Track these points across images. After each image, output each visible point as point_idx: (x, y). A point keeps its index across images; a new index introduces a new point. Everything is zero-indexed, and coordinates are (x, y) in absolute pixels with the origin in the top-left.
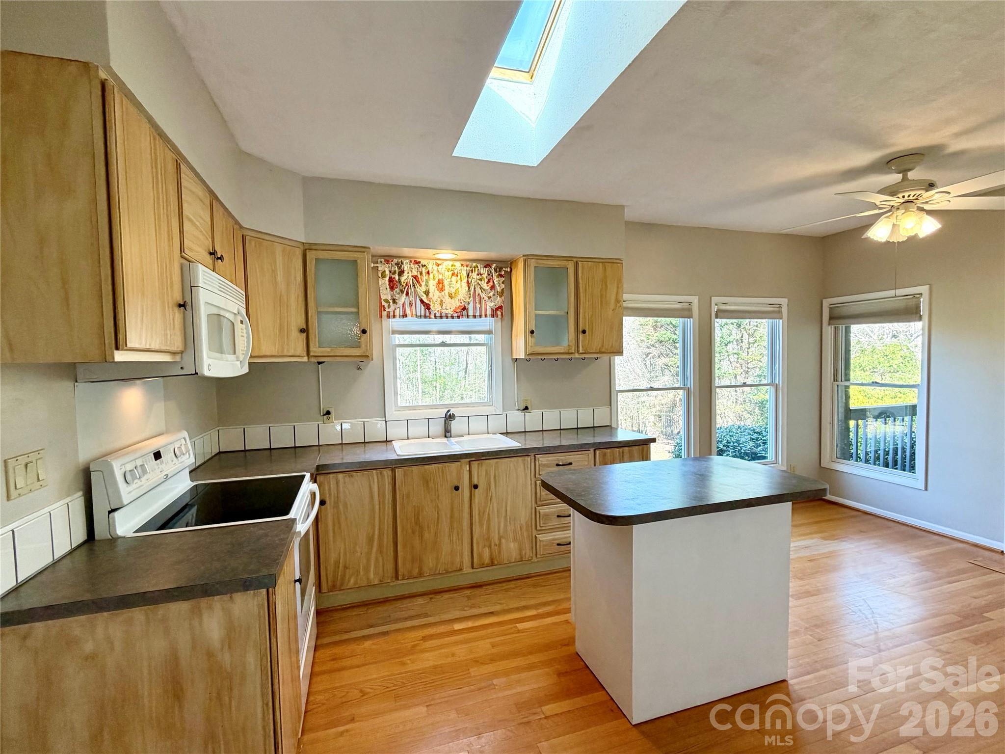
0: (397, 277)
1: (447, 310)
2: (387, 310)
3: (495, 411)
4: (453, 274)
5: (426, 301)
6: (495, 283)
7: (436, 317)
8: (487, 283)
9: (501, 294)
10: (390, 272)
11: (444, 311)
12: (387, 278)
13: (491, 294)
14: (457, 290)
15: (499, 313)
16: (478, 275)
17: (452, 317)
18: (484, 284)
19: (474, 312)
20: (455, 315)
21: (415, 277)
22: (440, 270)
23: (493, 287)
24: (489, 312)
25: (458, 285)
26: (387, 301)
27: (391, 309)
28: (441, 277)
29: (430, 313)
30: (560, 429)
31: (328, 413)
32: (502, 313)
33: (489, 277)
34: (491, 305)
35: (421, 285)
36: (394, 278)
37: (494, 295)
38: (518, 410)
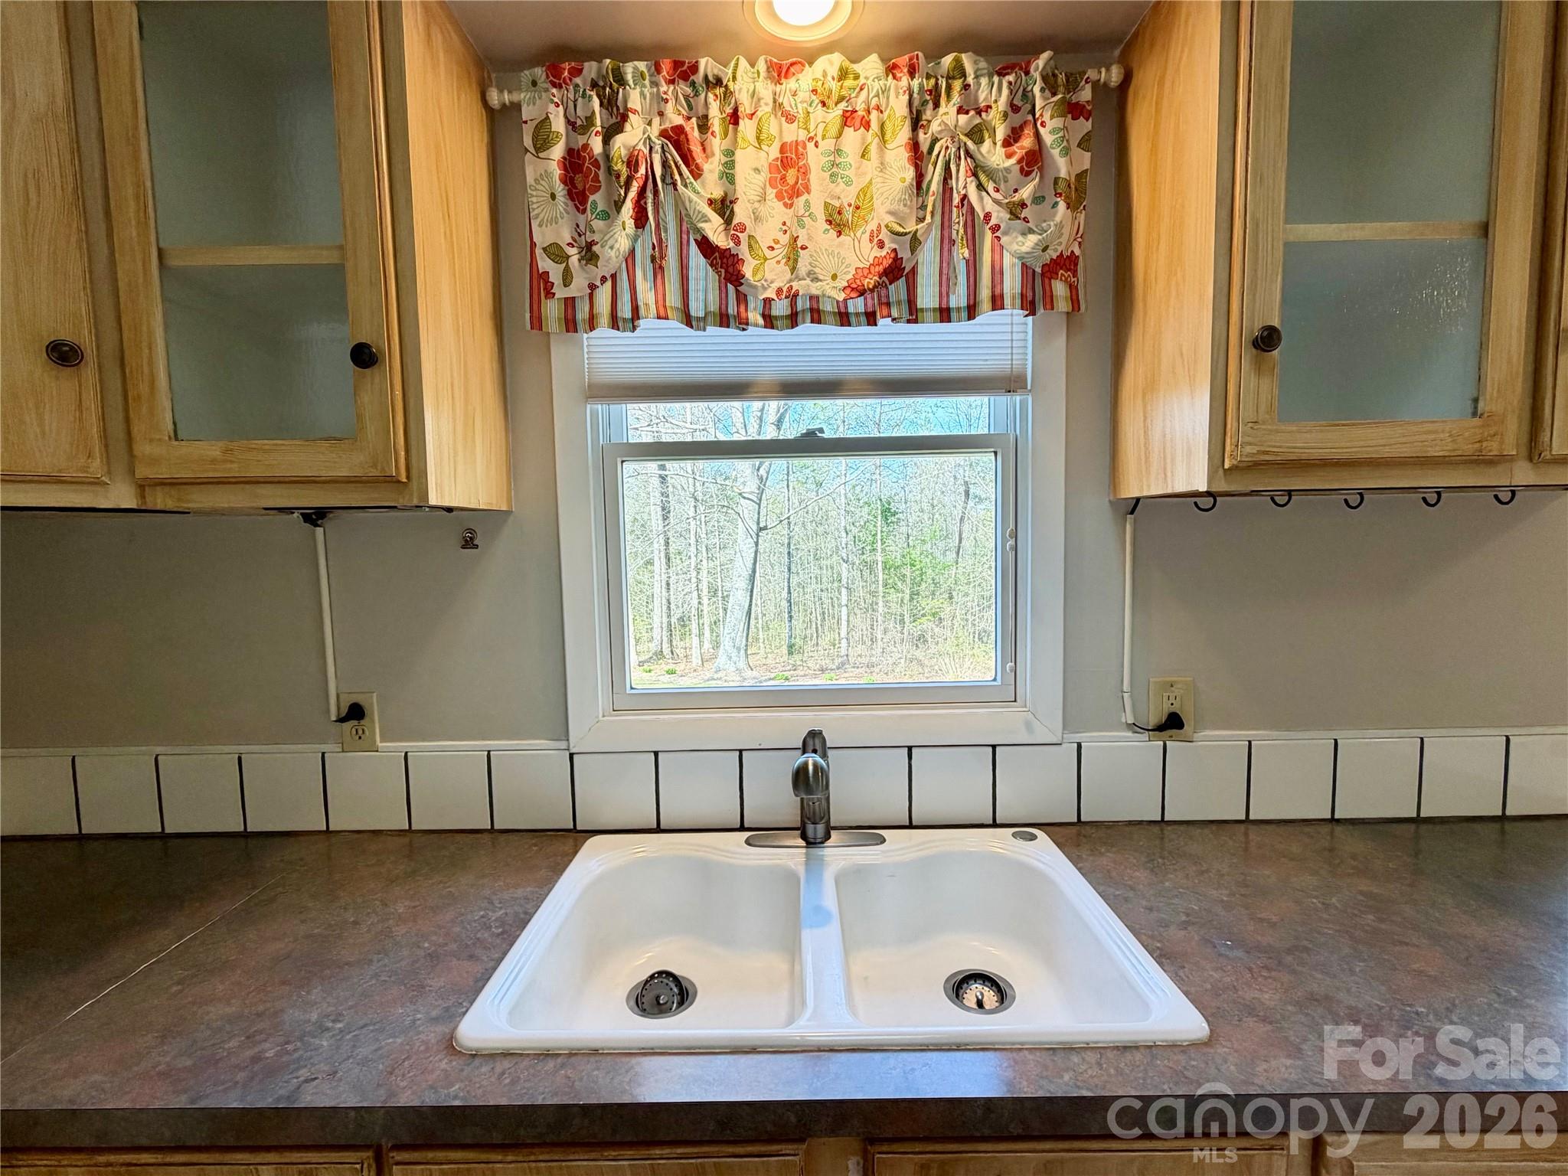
0: (597, 145)
1: (816, 279)
2: (560, 292)
3: (1028, 726)
4: (848, 118)
5: (719, 239)
6: (1048, 138)
7: (769, 321)
8: (1007, 143)
9: (1076, 193)
10: (570, 123)
11: (804, 287)
12: (558, 151)
13: (1026, 193)
14: (864, 191)
15: (1059, 288)
16: (961, 110)
17: (844, 318)
18: (994, 154)
19: (945, 291)
20: (857, 305)
21: (676, 137)
22: (786, 101)
23: (1033, 161)
24: (1012, 284)
25: (871, 165)
26: (556, 253)
27: (578, 287)
28: (792, 133)
29: (742, 299)
30: (1333, 820)
31: (356, 712)
32: (1073, 288)
33: (1017, 119)
34: (1025, 249)
35: (697, 173)
36: (586, 146)
37: (1038, 199)
38: (1134, 727)
